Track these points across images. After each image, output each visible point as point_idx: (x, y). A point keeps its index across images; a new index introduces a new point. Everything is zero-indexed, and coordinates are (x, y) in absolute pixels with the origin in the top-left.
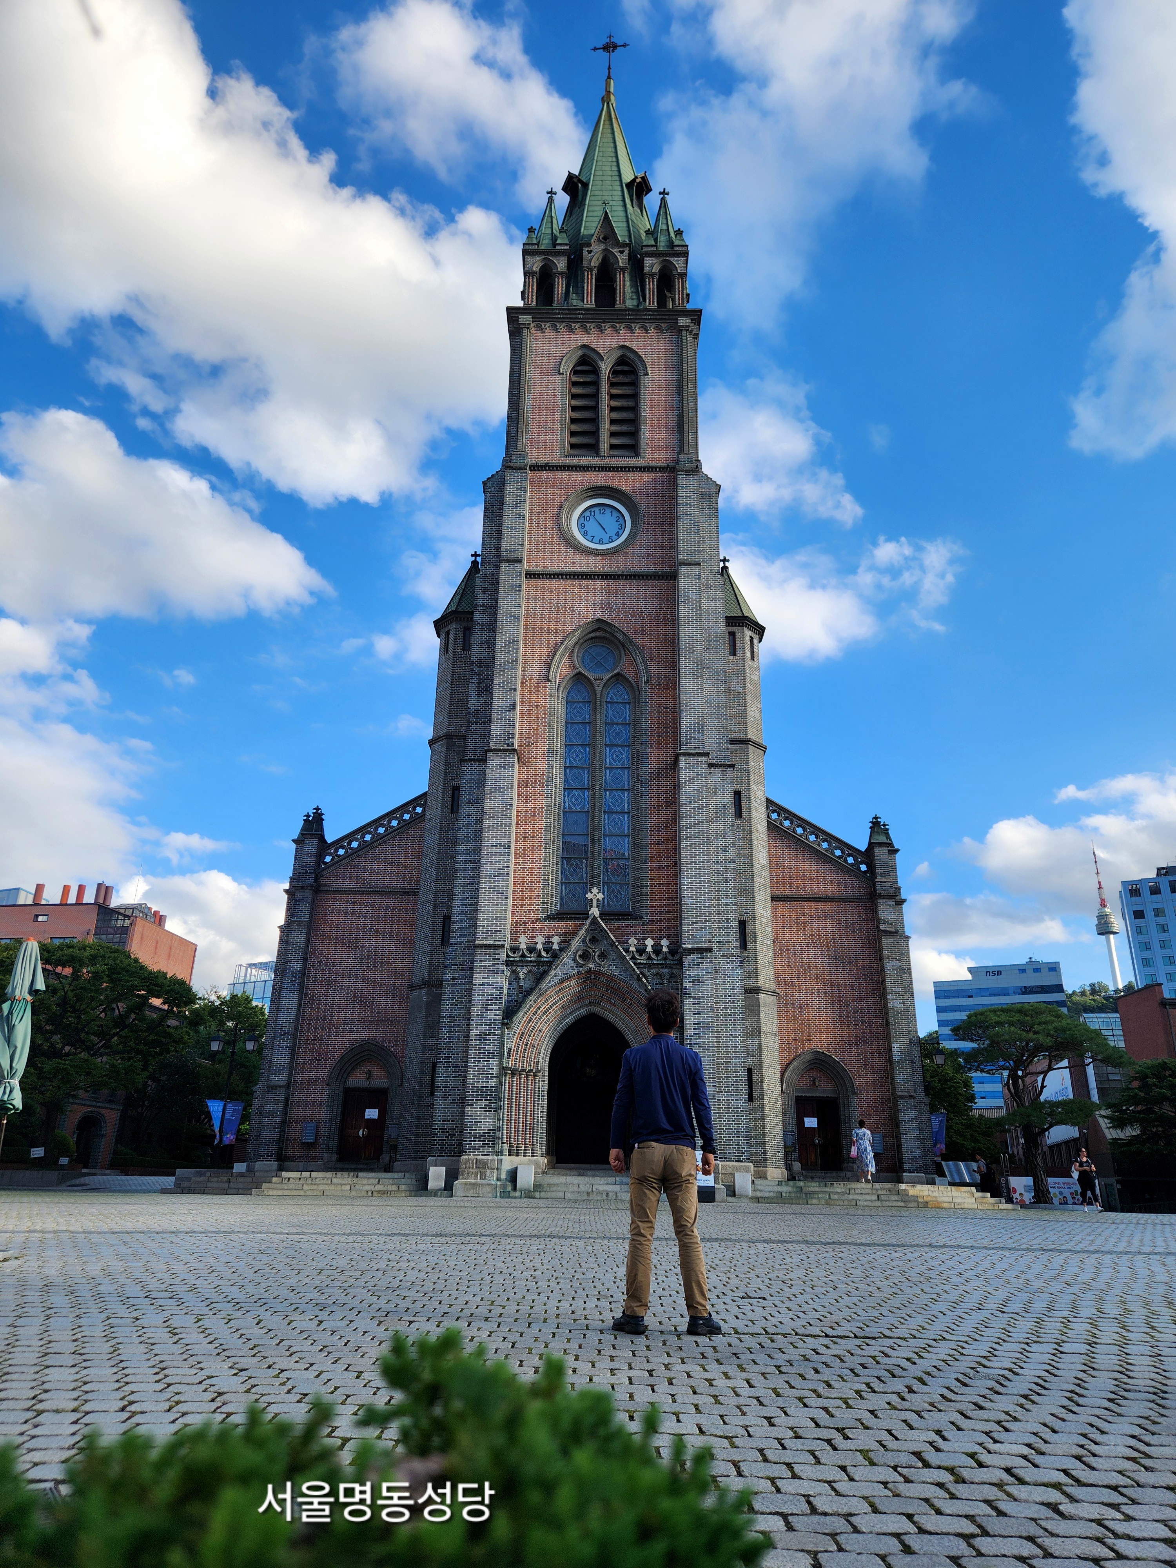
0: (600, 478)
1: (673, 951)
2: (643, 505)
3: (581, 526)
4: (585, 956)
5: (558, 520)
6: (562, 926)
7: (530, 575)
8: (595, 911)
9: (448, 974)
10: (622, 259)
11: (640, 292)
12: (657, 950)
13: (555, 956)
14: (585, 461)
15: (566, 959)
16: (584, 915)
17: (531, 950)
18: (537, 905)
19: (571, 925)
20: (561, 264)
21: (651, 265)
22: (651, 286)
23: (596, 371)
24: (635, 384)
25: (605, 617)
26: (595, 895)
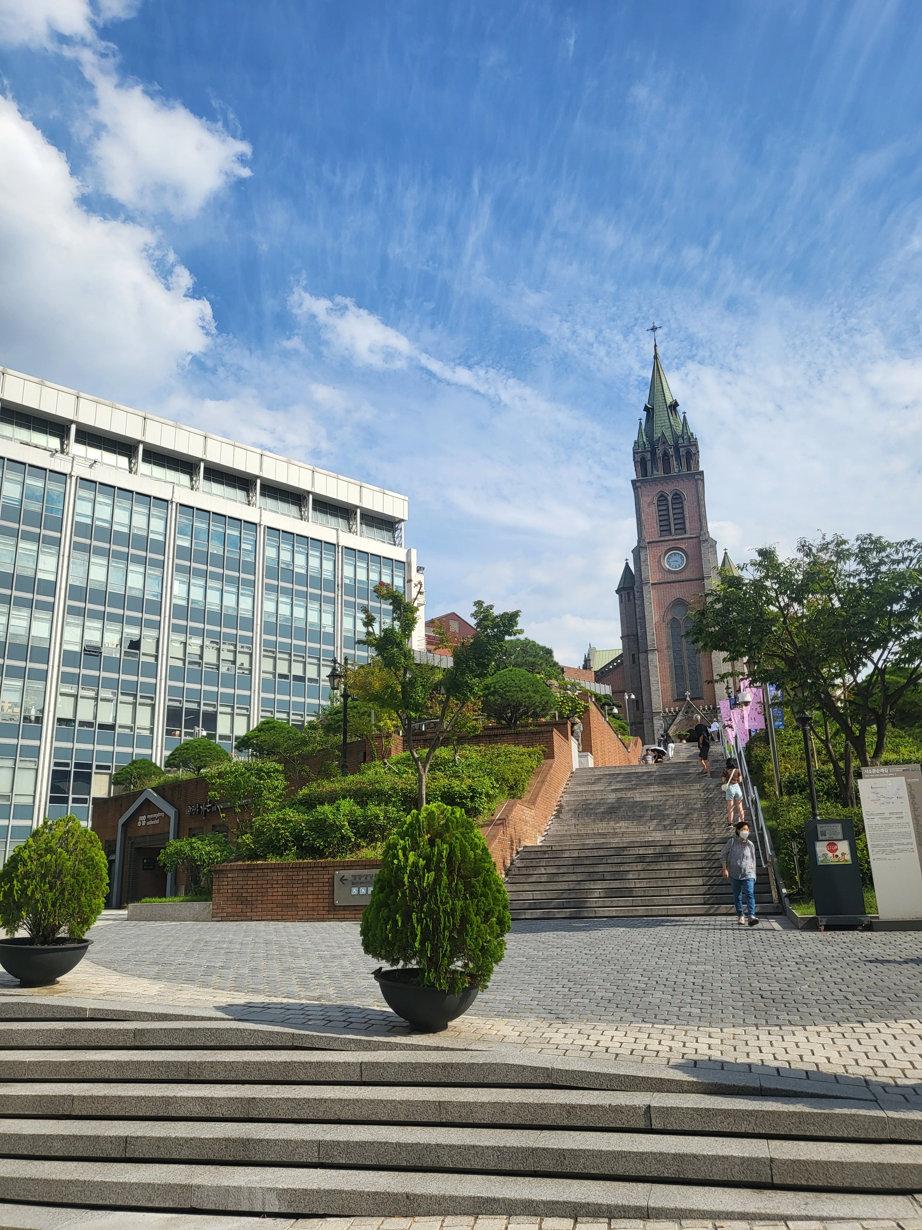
0: (672, 544)
1: (714, 708)
2: (689, 553)
3: (668, 562)
4: (687, 712)
5: (659, 562)
6: (678, 703)
7: (652, 584)
8: (688, 699)
9: (645, 721)
10: (671, 451)
11: (680, 464)
12: (709, 709)
13: (678, 713)
14: (667, 538)
15: (681, 714)
16: (685, 700)
17: (670, 712)
18: (670, 698)
19: (681, 703)
20: (648, 456)
21: (682, 451)
22: (684, 460)
23: (666, 499)
24: (682, 503)
25: (681, 597)
26: (688, 693)
